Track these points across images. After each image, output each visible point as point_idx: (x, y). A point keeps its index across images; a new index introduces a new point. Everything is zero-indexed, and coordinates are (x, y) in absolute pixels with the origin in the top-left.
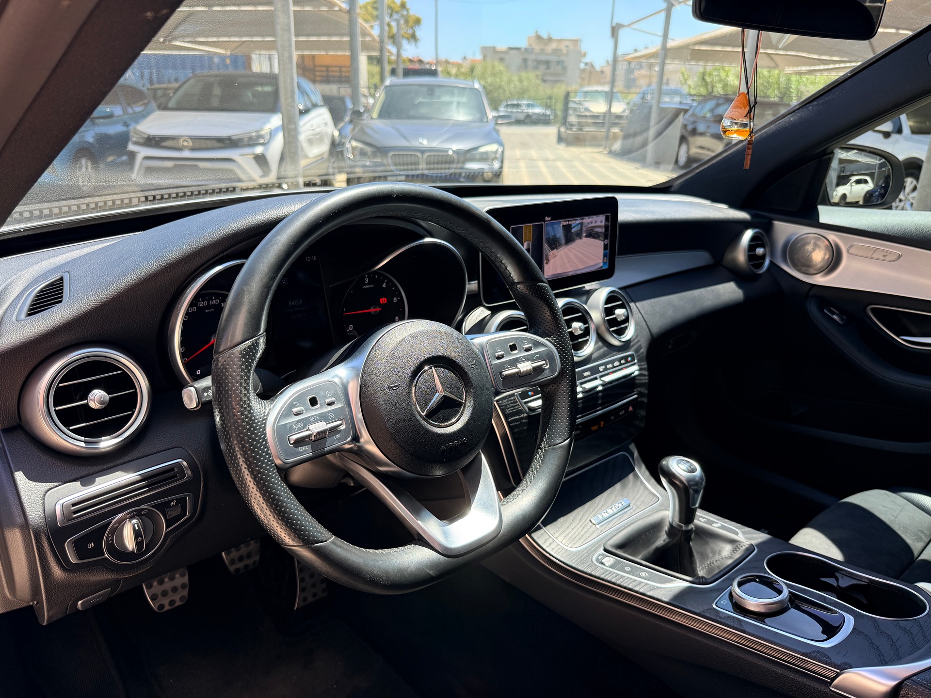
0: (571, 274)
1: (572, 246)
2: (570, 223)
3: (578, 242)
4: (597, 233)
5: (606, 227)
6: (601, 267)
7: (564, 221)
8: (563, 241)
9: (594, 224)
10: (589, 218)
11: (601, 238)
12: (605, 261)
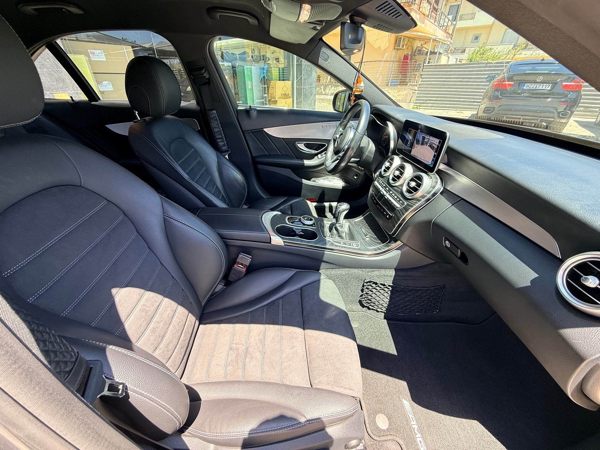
0: (419, 159)
1: (423, 146)
2: (425, 136)
3: (425, 146)
4: (433, 147)
5: (438, 146)
6: (430, 165)
7: (424, 135)
8: (421, 143)
9: (433, 142)
10: (432, 138)
11: (434, 150)
12: (432, 163)
